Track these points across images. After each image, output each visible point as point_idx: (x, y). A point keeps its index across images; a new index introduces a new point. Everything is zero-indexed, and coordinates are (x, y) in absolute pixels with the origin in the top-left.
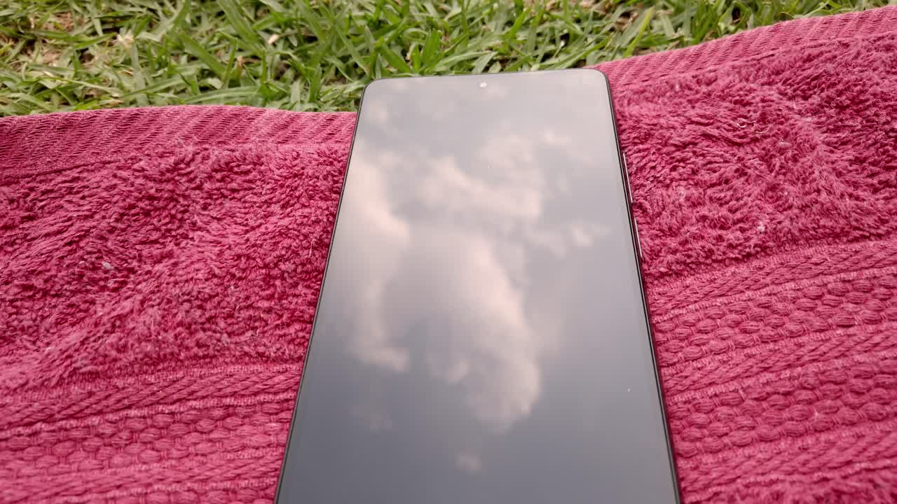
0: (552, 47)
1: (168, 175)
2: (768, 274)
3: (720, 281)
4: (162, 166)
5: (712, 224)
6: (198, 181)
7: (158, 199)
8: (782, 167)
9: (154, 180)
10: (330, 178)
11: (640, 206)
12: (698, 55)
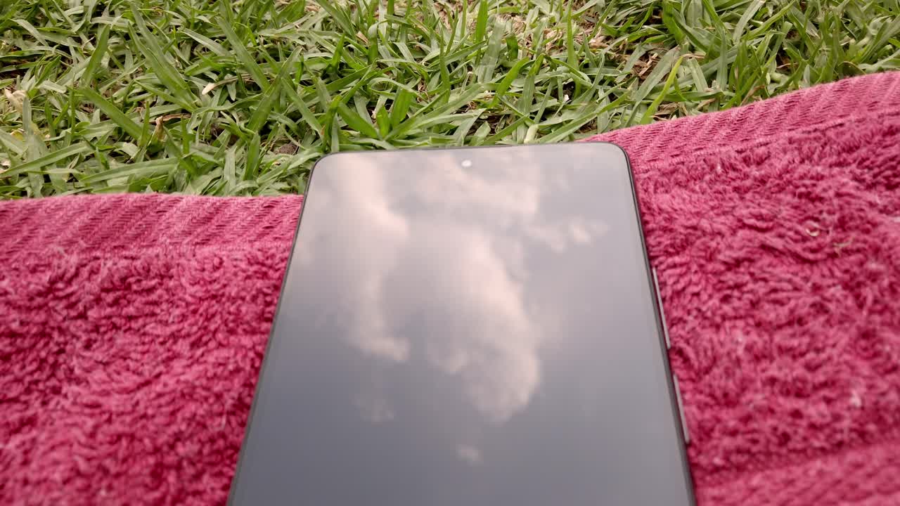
0: (553, 102)
1: (39, 300)
2: (870, 476)
3: (800, 485)
4: (32, 287)
5: (784, 390)
6: (80, 307)
7: (23, 336)
8: (876, 301)
9: (19, 308)
10: (260, 300)
11: (680, 352)
12: (742, 120)
